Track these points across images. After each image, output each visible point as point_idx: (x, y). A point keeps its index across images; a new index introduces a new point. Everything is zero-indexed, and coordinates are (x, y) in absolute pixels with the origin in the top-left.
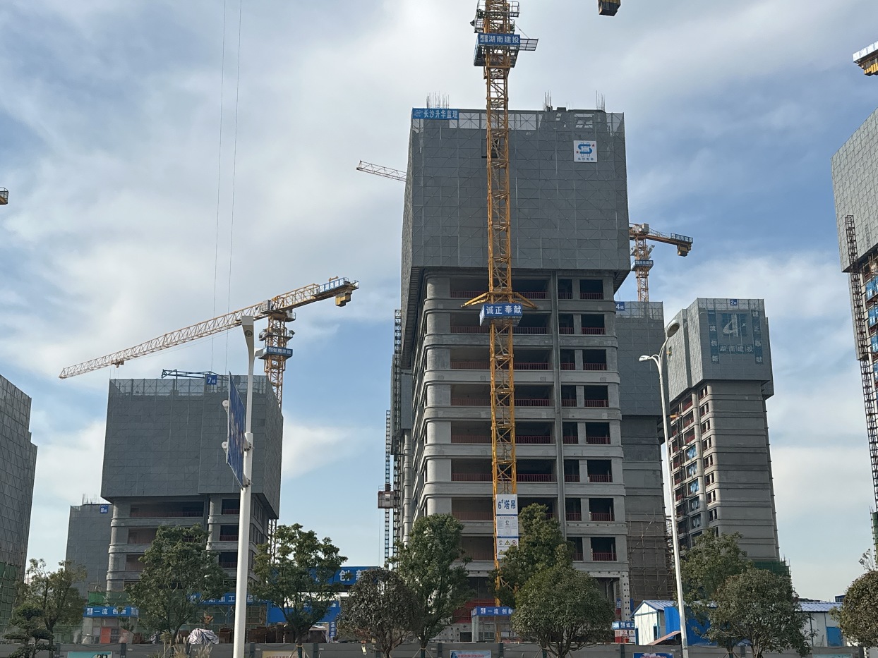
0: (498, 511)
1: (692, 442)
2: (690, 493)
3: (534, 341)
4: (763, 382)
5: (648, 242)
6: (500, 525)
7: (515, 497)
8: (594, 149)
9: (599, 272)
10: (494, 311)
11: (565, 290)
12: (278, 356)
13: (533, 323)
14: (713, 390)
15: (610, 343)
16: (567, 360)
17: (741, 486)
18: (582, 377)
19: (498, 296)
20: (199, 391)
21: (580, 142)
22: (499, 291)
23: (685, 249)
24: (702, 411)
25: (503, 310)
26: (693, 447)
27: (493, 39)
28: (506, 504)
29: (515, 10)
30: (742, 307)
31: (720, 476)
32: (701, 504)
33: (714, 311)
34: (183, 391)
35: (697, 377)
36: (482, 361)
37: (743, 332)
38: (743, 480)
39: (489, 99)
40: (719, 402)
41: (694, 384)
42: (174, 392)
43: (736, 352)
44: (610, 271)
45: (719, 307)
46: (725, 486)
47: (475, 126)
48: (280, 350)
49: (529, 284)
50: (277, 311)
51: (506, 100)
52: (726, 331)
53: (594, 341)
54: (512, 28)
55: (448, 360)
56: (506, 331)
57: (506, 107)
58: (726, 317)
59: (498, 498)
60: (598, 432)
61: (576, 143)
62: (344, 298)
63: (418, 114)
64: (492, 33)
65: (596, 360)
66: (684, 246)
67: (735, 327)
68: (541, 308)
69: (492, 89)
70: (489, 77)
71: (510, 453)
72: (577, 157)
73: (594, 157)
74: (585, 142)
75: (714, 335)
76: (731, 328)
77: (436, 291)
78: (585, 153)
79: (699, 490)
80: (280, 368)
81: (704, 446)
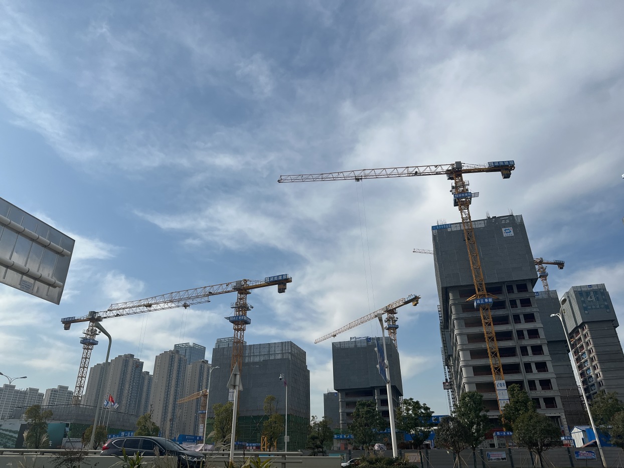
0: (497, 388)
1: (584, 351)
2: (587, 374)
3: (500, 312)
4: (612, 321)
5: (544, 265)
6: (499, 394)
7: (504, 381)
8: (512, 231)
9: (524, 280)
10: (480, 302)
11: (510, 289)
12: (393, 328)
13: (498, 305)
14: (589, 326)
15: (535, 310)
16: (517, 319)
17: (612, 369)
18: (525, 326)
19: (481, 295)
20: (365, 344)
21: (504, 229)
22: (481, 293)
23: (562, 266)
24: (585, 336)
25: (484, 301)
26: (584, 353)
27: (460, 195)
28: (500, 384)
29: (467, 183)
30: (594, 288)
31: (600, 365)
32: (594, 379)
33: (581, 291)
34: (359, 345)
35: (580, 322)
36: (478, 323)
37: (597, 299)
38: (613, 366)
39: (462, 218)
40: (593, 332)
41: (579, 325)
42: (356, 346)
43: (596, 308)
44: (529, 279)
45: (583, 289)
46: (604, 370)
47: (459, 229)
48: (393, 326)
49: (493, 289)
50: (390, 310)
51: (470, 217)
52: (589, 299)
53: (528, 310)
54: (467, 190)
55: (463, 324)
56: (487, 310)
57: (470, 220)
58: (588, 293)
59: (496, 382)
60: (537, 350)
61: (503, 229)
62: (416, 303)
63: (434, 228)
64: (460, 193)
65: (530, 318)
66: (561, 265)
67: (593, 297)
68: (501, 298)
69: (463, 214)
70: (461, 210)
71: (498, 362)
72: (505, 235)
73: (512, 234)
74: (507, 228)
75: (584, 302)
76: (591, 298)
77: (453, 296)
78: (508, 232)
79: (591, 372)
80: (394, 333)
81: (590, 352)
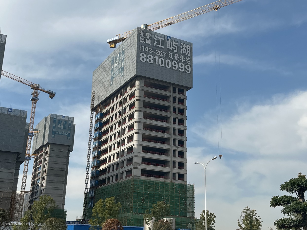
1: (41, 165)
14: (50, 147)
24: (46, 154)
31: (47, 178)
32: (39, 187)
35: (46, 142)
37: (65, 128)
40: (52, 151)
43: (61, 134)
45: (58, 118)
46: (48, 181)
52: (59, 126)
58: (60, 121)
67: (62, 125)
75: (54, 127)
76: (61, 126)
79: (39, 182)
81: (44, 166)
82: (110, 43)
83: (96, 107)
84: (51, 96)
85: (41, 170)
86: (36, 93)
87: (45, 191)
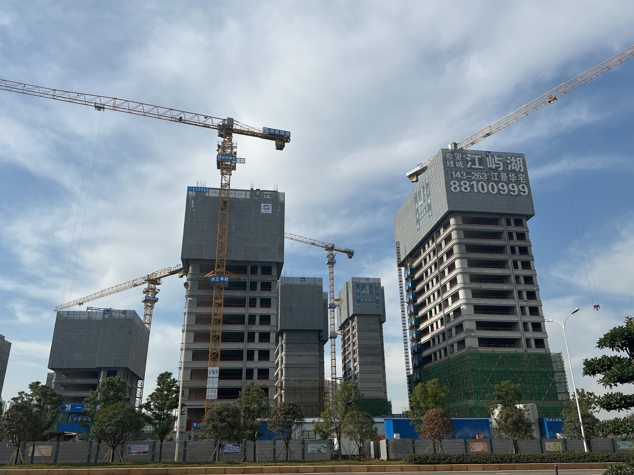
0: (209, 376)
1: (349, 343)
2: (349, 366)
3: (238, 294)
4: (380, 316)
6: (209, 382)
7: (218, 368)
8: (271, 208)
9: (270, 262)
10: (215, 280)
11: (254, 271)
12: (150, 301)
13: (233, 285)
14: (357, 319)
15: (273, 295)
16: (253, 303)
17: (369, 363)
18: (259, 311)
19: (219, 272)
20: (100, 317)
21: (264, 204)
22: (219, 270)
24: (353, 329)
25: (219, 279)
26: (350, 345)
27: (224, 157)
28: (213, 372)
29: (235, 145)
30: (371, 282)
31: (359, 358)
32: (352, 372)
33: (359, 283)
34: (94, 317)
35: (351, 313)
36: (209, 304)
37: (371, 293)
38: (370, 361)
39: (221, 184)
40: (360, 324)
41: (350, 316)
42: (89, 317)
43: (368, 302)
44: (275, 262)
45: (361, 281)
46: (361, 363)
47: (218, 195)
48: (152, 298)
49: (235, 267)
50: (152, 280)
51: (229, 185)
52: (364, 292)
53: (266, 294)
54: (235, 153)
55: (196, 303)
56: (222, 289)
57: (229, 187)
58: (364, 286)
59: (209, 369)
61: (263, 205)
62: (182, 274)
63: (190, 189)
64: (227, 155)
65: (266, 303)
67: (368, 290)
68: (242, 278)
69: (223, 179)
70: (222, 174)
71: (217, 347)
72: (263, 211)
73: (270, 211)
74: (267, 205)
75: (358, 294)
76: (366, 291)
77: (193, 270)
78: (266, 209)
79: (351, 365)
80: (152, 307)
81: (354, 344)
82: (411, 176)
83: (404, 261)
84: (350, 255)
85: (350, 349)
86: (332, 254)
87: (360, 376)
